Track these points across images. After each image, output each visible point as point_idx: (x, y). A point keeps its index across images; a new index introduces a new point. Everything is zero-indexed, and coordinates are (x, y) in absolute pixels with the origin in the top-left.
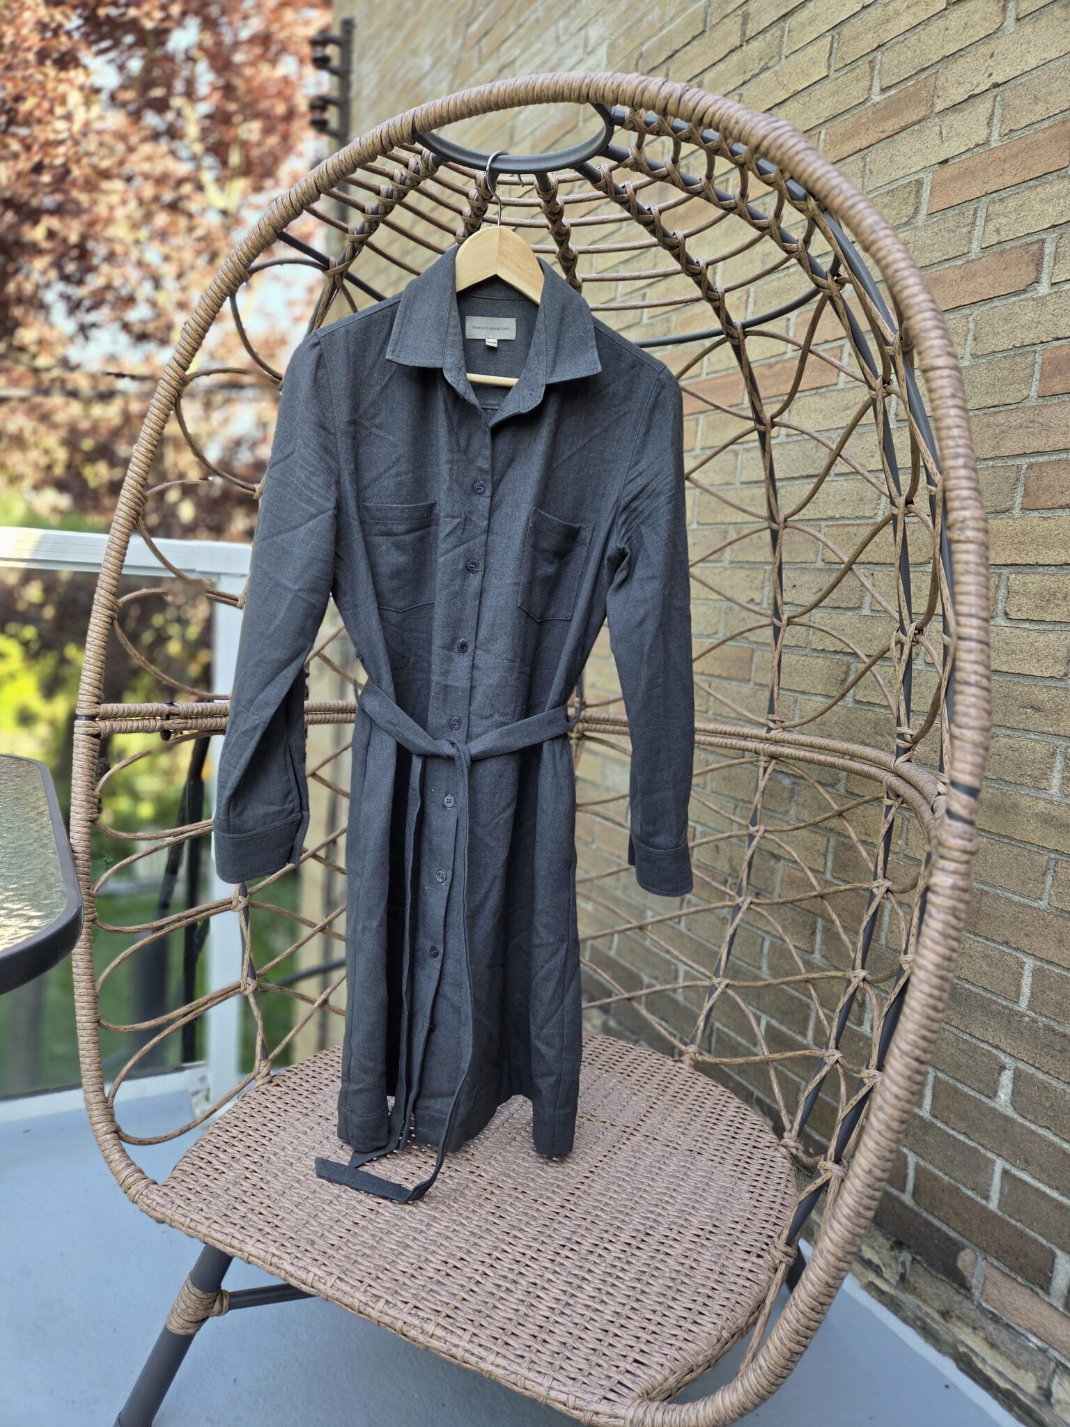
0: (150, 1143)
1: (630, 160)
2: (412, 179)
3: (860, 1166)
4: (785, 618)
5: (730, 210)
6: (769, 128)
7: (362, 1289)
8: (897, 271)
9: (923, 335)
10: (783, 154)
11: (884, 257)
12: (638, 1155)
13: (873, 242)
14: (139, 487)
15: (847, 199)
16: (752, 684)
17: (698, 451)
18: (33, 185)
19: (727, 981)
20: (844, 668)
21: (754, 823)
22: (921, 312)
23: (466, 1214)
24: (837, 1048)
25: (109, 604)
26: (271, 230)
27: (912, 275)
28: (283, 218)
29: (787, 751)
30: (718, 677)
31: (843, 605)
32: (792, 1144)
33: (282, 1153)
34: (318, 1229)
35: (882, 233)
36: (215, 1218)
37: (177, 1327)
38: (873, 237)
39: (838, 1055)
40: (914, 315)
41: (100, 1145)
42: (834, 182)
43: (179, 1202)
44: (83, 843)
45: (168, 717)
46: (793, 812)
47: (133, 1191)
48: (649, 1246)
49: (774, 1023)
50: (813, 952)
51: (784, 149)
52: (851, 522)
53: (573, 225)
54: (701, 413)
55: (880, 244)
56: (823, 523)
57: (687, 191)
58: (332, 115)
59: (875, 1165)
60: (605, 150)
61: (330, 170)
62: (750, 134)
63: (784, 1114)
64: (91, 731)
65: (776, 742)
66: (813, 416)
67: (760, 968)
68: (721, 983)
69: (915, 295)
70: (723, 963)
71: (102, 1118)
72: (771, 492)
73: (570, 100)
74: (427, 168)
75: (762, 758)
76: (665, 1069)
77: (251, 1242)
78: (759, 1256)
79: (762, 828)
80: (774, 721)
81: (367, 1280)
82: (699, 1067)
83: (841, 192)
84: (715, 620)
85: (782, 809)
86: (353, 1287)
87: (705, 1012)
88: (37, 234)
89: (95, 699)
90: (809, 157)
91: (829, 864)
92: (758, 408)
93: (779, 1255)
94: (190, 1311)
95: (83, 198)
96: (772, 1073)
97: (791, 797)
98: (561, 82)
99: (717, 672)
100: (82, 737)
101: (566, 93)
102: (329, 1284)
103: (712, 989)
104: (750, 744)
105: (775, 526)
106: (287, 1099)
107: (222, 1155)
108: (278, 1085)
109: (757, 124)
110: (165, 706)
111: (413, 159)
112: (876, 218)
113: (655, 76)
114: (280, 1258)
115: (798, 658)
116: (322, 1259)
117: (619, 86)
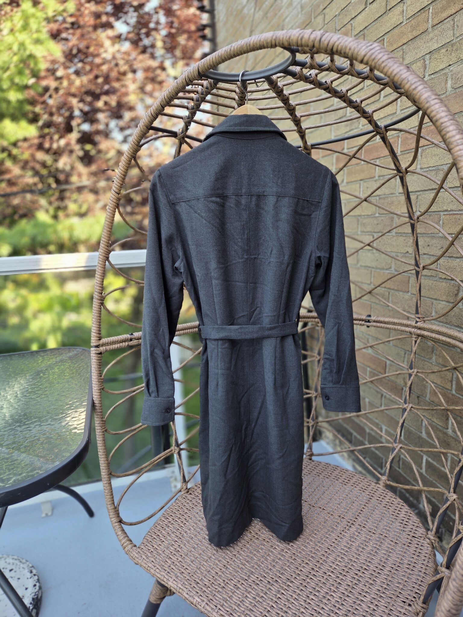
0: (135, 524)
1: (308, 65)
2: (206, 92)
3: (444, 607)
4: (421, 266)
5: (365, 78)
6: (367, 50)
7: (216, 611)
8: (442, 123)
9: (459, 158)
10: (376, 63)
11: (435, 116)
12: (352, 540)
13: (428, 108)
14: (106, 247)
15: (412, 85)
16: (410, 294)
17: (377, 178)
18: (96, 84)
19: (401, 445)
20: (457, 288)
21: (411, 368)
22: (458, 146)
23: (267, 571)
24: (454, 492)
25: (99, 298)
26: (145, 128)
27: (452, 125)
28: (149, 122)
29: (426, 333)
30: (393, 289)
31: (454, 256)
32: (432, 538)
33: (189, 532)
34: (200, 575)
35: (433, 102)
36: (158, 566)
37: (153, 600)
38: (427, 105)
39: (455, 496)
40: (454, 148)
41: (114, 528)
42: (404, 76)
43: (144, 557)
44: (98, 400)
45: (131, 340)
46: (434, 358)
47: (126, 549)
48: (353, 595)
49: (430, 459)
50: (447, 429)
51: (376, 61)
52: (457, 212)
53: (290, 94)
54: (377, 158)
55: (433, 108)
56: (442, 213)
57: (341, 74)
58: (208, 32)
59: (452, 608)
60: (295, 63)
61: (166, 97)
62: (357, 54)
63: (429, 519)
64: (97, 352)
65: (420, 329)
66: (434, 158)
67: (421, 433)
68: (398, 446)
69: (454, 136)
70: (398, 437)
71: (114, 516)
72: (409, 205)
73: (268, 48)
74: (211, 86)
75: (414, 336)
76: (370, 488)
77: (171, 580)
78: (410, 605)
79: (416, 370)
80: (419, 318)
81: (219, 606)
82: (388, 487)
83: (408, 81)
84: (390, 262)
85: (428, 357)
86: (212, 609)
87: (390, 460)
88: (100, 104)
89: (98, 339)
90: (390, 63)
91: (454, 386)
92: (398, 165)
93: (419, 608)
94: (158, 594)
95: (116, 85)
96: (424, 496)
97: (433, 351)
98: (262, 40)
99: (392, 287)
100: (94, 355)
101: (265, 45)
102: (202, 606)
103: (393, 449)
104: (407, 329)
105: (412, 222)
106: (194, 501)
107: (163, 532)
108: (190, 494)
109: (360, 49)
110: (128, 335)
111: (205, 83)
112: (429, 93)
113: (307, 29)
114: (183, 590)
115: (432, 282)
116: (200, 593)
117: (290, 38)
